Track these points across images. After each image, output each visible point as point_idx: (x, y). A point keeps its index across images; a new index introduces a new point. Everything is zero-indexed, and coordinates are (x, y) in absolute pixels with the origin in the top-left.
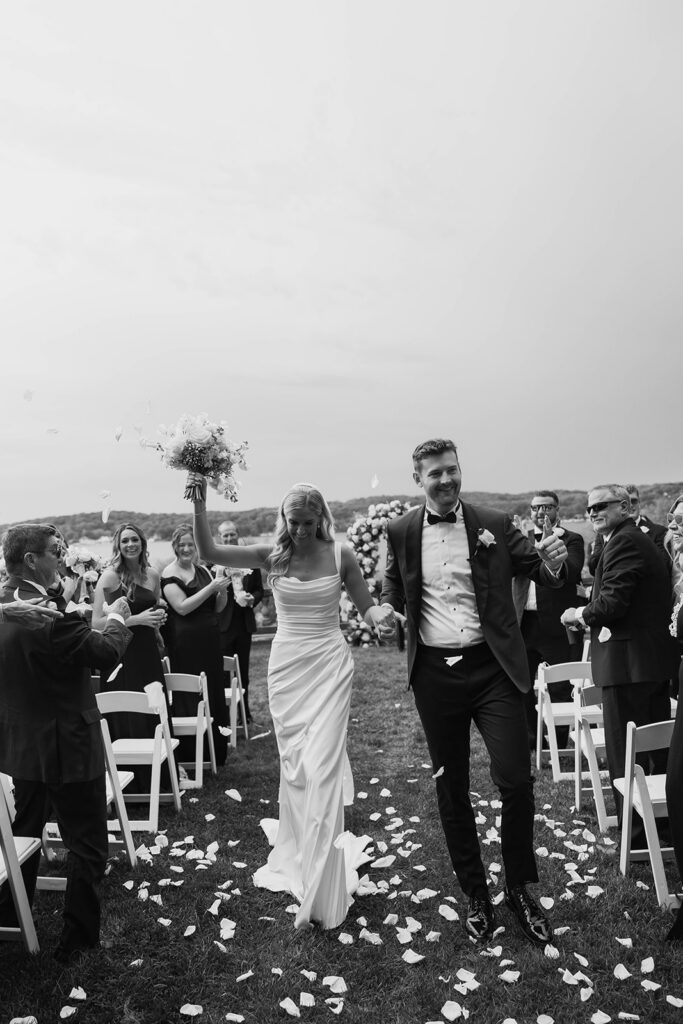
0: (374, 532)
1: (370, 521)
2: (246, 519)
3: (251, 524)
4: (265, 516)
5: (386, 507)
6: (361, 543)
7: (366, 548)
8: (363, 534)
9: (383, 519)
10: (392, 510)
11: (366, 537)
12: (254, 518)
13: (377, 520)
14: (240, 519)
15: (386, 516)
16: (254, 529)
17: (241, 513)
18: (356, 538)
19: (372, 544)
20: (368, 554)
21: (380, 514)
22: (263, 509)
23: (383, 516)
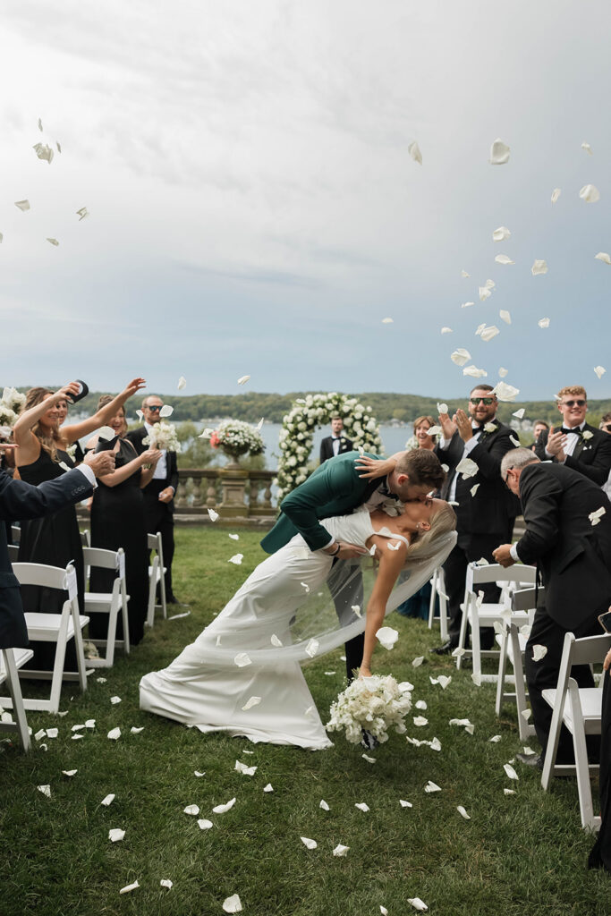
0: (310, 421)
1: (306, 411)
2: (188, 404)
3: (193, 410)
4: (205, 403)
5: (324, 398)
6: (296, 431)
7: (300, 437)
8: (298, 423)
9: (320, 410)
10: (330, 401)
11: (302, 426)
12: (195, 404)
13: (313, 410)
14: (182, 404)
15: (323, 407)
16: (195, 414)
17: (183, 398)
18: (291, 426)
19: (307, 434)
20: (302, 443)
21: (317, 404)
22: (204, 396)
23: (320, 406)
